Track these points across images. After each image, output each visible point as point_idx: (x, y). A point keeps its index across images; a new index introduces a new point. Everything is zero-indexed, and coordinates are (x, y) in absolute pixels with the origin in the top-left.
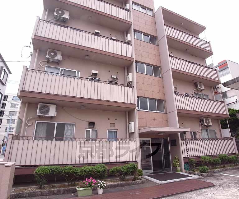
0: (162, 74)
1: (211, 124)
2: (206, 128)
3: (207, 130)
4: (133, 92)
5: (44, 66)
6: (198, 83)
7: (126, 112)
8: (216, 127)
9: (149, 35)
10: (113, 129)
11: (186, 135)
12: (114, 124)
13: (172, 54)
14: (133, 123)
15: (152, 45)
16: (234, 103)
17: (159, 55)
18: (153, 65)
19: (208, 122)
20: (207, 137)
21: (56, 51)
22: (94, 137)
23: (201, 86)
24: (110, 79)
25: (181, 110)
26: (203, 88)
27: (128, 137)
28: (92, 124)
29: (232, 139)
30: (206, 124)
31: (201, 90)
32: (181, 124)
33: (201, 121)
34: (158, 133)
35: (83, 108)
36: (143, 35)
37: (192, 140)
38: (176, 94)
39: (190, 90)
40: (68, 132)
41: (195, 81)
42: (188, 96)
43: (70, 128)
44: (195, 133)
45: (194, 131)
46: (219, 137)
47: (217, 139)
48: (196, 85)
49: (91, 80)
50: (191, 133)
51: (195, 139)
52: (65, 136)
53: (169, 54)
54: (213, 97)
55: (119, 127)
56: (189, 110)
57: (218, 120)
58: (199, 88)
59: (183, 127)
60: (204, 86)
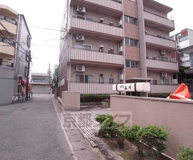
0: (139, 45)
1: (166, 76)
2: (163, 78)
3: (163, 79)
4: (123, 58)
5: (75, 44)
6: (162, 50)
7: (118, 69)
8: (170, 78)
9: (133, 17)
10: (111, 77)
11: (151, 81)
12: (112, 75)
13: (147, 31)
14: (122, 75)
15: (134, 25)
16: (187, 61)
17: (138, 32)
18: (134, 39)
19: (164, 74)
20: (163, 83)
21: (81, 35)
22: (102, 82)
23: (163, 52)
24: (110, 50)
25: (149, 67)
26: (165, 54)
27: (119, 82)
28: (101, 75)
29: (178, 85)
30: (163, 76)
31: (163, 55)
32: (148, 76)
33: (161, 74)
34: (136, 80)
35: (97, 67)
36: (129, 17)
37: (154, 84)
38: (147, 58)
39: (156, 55)
40: (90, 79)
41: (160, 49)
42: (155, 59)
43: (91, 77)
44: (156, 81)
45: (156, 80)
46: (170, 83)
47: (169, 85)
48: (160, 51)
49: (99, 51)
50: (154, 81)
51: (156, 84)
52: (88, 81)
53: (145, 31)
54: (171, 59)
55: (115, 77)
56: (154, 68)
57: (171, 73)
58: (162, 53)
59: (149, 77)
60: (165, 52)
